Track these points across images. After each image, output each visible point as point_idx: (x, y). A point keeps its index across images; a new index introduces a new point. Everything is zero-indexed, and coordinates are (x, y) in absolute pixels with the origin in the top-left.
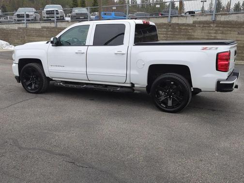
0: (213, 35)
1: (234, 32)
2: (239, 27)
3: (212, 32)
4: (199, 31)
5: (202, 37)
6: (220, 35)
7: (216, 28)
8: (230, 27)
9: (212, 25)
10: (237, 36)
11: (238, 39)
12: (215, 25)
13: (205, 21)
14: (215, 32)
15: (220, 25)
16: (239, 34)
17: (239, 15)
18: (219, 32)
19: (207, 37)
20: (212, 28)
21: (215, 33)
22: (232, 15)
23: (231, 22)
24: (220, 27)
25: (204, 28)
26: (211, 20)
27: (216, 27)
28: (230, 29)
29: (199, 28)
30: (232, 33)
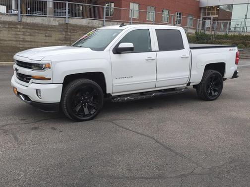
0: (22, 37)
1: (42, 35)
2: (45, 30)
3: (19, 33)
4: (5, 32)
5: (10, 39)
6: (28, 37)
7: (24, 30)
8: (37, 30)
9: (19, 26)
10: (45, 38)
11: (46, 41)
12: (22, 26)
13: (10, 21)
14: (22, 33)
15: (27, 27)
16: (46, 36)
17: (44, 18)
18: (27, 34)
19: (15, 39)
20: (19, 29)
21: (23, 35)
22: (38, 18)
23: (37, 24)
24: (27, 29)
25: (10, 29)
26: (16, 21)
27: (23, 28)
28: (37, 31)
29: (4, 28)
30: (39, 35)
